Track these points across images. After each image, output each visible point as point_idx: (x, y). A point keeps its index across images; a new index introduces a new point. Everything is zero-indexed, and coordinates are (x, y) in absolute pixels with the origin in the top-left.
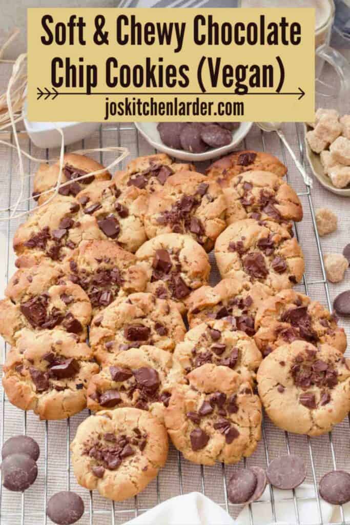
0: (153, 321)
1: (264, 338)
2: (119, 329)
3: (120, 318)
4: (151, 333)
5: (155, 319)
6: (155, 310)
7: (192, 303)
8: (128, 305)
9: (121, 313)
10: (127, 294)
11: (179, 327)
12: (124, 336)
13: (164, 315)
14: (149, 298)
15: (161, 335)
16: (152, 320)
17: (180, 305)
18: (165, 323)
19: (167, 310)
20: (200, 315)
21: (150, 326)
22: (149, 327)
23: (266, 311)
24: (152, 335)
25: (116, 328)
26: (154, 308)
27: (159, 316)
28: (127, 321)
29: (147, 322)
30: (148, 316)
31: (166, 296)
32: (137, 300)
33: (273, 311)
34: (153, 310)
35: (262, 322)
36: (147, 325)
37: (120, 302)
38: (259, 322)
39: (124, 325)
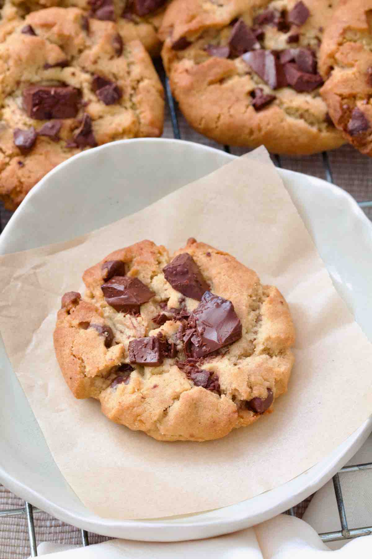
0: (87, 72)
1: (346, 91)
2: (11, 94)
3: (12, 69)
4: (85, 100)
5: (91, 68)
6: (89, 47)
7: (172, 26)
8: (28, 38)
9: (14, 56)
10: (21, 12)
11: (145, 84)
12: (23, 110)
13: (112, 58)
14: (76, 20)
15: (107, 104)
16: (84, 70)
17: (144, 29)
18: (115, 76)
19: (117, 45)
20: (192, 52)
21: (81, 83)
22: (78, 86)
23: (345, 31)
24: (86, 105)
25: (3, 92)
26: (88, 43)
27: (100, 62)
28: (27, 76)
29: (73, 74)
30: (75, 63)
31: (111, 13)
32: (47, 26)
33: (362, 31)
34: (86, 47)
35: (338, 56)
36: (74, 82)
37: (10, 33)
38: (332, 56)
39: (22, 85)
